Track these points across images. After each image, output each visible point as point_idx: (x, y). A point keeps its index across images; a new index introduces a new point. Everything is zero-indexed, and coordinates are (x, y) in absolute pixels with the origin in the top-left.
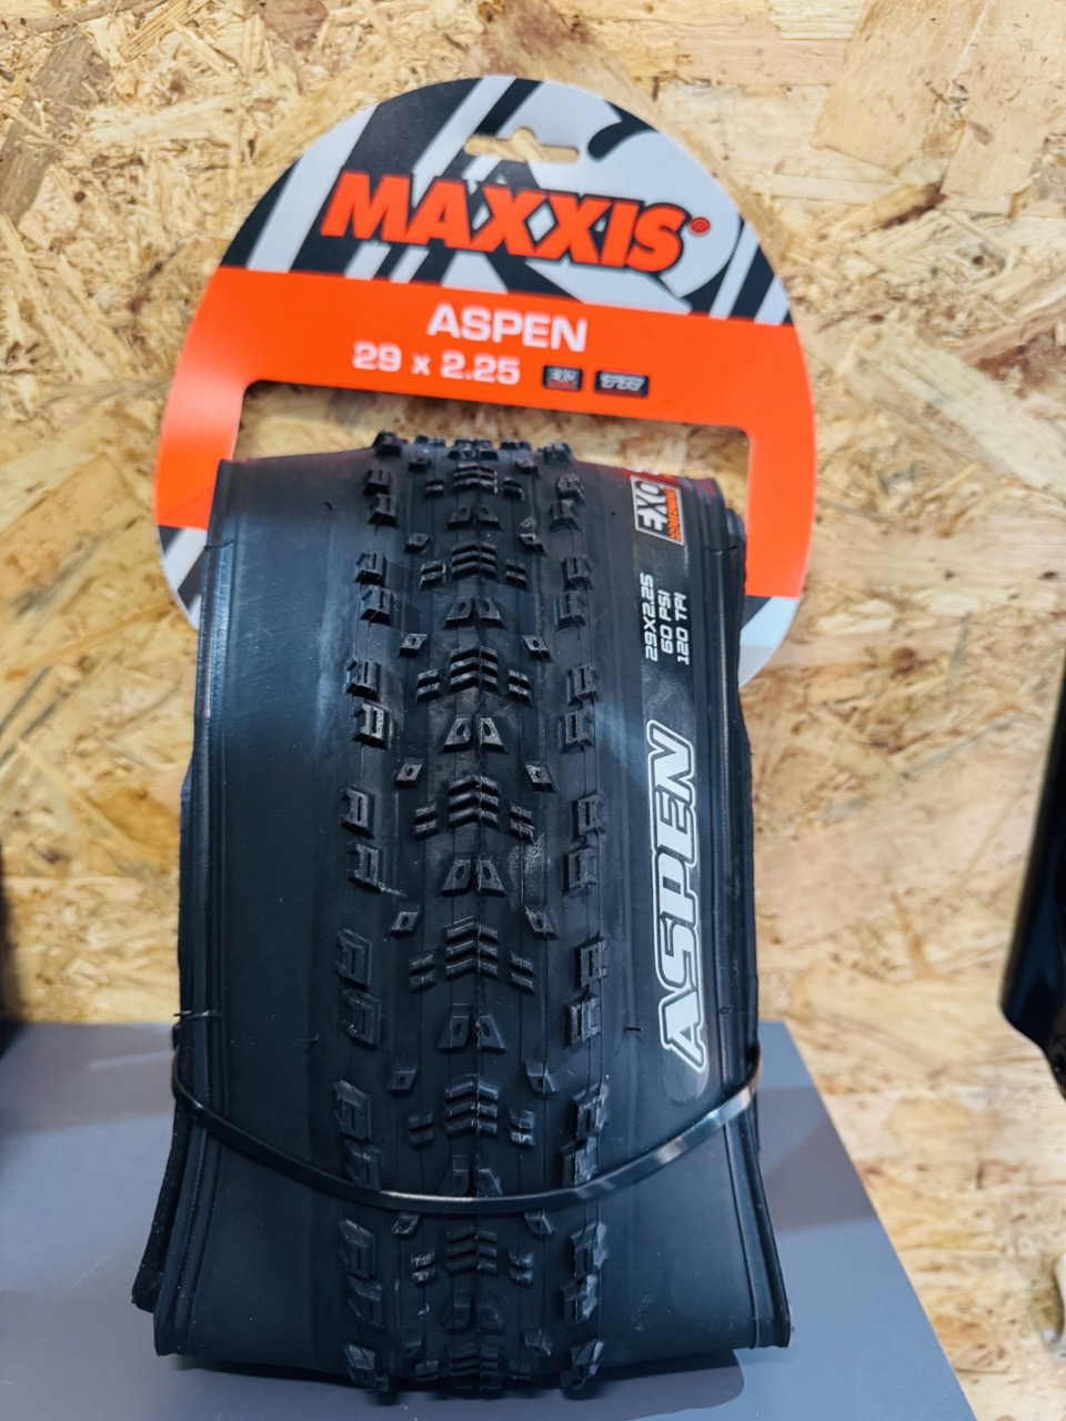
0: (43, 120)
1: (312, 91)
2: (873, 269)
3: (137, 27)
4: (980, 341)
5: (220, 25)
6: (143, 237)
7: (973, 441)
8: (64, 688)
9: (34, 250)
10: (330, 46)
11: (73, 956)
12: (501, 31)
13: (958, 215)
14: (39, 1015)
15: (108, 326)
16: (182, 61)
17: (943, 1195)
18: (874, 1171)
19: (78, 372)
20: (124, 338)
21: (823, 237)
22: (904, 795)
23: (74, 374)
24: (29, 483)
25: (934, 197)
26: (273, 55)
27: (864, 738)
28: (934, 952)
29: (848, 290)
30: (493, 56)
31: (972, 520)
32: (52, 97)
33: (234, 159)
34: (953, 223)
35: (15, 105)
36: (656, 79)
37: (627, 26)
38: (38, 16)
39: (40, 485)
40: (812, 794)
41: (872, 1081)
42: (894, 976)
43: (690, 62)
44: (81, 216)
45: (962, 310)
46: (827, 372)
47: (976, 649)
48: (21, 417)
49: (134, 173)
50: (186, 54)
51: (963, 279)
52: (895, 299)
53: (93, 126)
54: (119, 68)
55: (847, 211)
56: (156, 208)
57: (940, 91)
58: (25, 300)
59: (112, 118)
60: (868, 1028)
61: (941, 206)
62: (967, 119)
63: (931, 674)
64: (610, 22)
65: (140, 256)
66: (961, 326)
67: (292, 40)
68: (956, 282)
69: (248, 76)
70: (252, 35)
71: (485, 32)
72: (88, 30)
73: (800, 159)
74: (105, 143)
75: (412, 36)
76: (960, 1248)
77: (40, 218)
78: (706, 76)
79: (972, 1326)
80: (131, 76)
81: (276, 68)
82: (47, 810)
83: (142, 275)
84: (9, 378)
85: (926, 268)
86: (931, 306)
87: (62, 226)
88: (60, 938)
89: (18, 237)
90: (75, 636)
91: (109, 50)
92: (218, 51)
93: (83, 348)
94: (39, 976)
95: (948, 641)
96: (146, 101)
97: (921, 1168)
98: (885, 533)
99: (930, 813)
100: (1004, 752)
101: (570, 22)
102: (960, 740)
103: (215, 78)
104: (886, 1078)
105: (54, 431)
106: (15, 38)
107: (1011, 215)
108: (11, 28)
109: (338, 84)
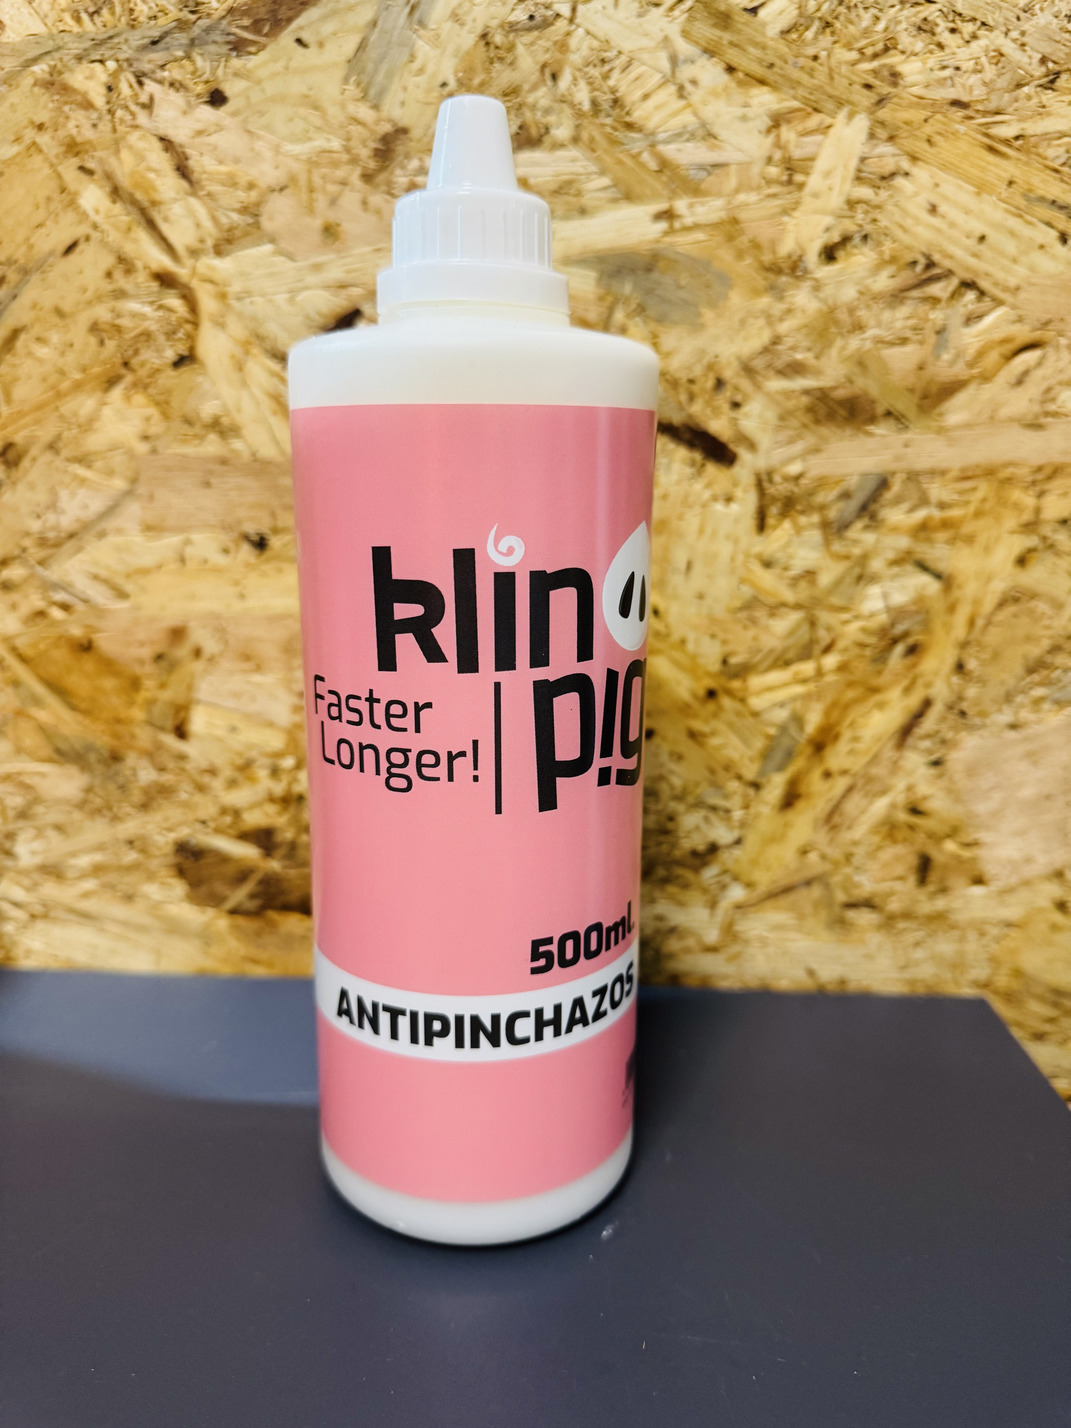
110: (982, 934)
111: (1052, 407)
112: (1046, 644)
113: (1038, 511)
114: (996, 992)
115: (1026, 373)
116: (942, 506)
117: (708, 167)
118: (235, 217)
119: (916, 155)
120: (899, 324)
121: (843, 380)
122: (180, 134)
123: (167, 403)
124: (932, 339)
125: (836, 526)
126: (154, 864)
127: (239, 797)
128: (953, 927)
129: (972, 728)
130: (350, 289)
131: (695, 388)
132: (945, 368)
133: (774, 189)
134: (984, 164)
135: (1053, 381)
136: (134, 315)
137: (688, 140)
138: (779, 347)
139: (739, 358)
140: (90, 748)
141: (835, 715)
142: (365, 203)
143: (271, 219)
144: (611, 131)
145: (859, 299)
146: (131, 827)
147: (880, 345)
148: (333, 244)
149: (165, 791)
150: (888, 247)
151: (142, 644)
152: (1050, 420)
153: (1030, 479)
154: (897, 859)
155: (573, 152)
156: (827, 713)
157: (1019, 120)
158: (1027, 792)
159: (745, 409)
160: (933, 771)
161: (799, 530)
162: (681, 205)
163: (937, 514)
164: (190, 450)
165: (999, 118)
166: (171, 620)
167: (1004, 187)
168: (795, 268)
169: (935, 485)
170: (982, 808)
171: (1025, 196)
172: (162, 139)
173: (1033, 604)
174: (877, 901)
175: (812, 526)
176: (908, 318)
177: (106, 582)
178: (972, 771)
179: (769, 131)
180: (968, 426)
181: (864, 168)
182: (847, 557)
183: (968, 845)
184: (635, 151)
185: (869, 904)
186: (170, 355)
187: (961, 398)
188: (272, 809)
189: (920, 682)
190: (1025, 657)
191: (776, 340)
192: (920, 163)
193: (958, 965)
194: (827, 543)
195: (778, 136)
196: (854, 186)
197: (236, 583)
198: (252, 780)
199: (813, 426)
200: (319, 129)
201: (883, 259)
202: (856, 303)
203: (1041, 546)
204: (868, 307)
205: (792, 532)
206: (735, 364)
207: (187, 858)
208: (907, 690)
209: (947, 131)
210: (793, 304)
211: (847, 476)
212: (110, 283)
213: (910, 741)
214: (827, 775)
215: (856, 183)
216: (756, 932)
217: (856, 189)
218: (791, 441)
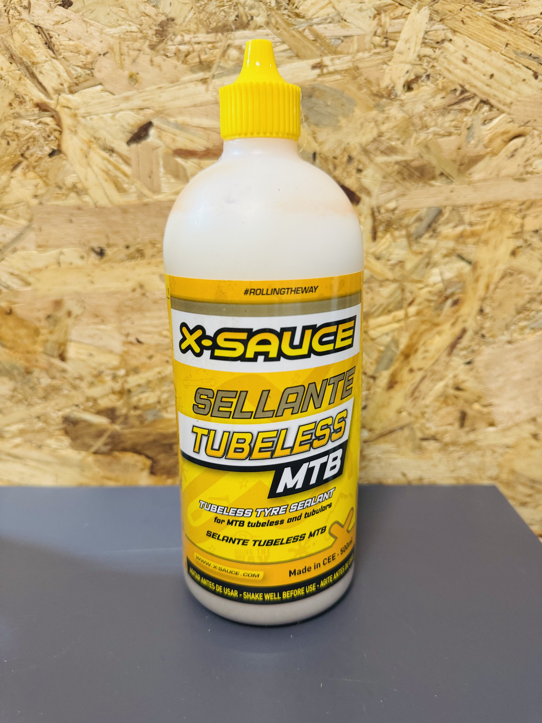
110: (494, 452)
111: (530, 169)
112: (527, 297)
113: (522, 226)
114: (501, 482)
115: (516, 150)
116: (471, 224)
117: (342, 38)
118: (79, 69)
119: (456, 29)
120: (447, 124)
121: (417, 156)
122: (47, 24)
123: (46, 176)
124: (465, 132)
125: (414, 236)
126: (52, 428)
127: (95, 392)
128: (479, 449)
129: (488, 344)
130: (145, 110)
131: (337, 161)
132: (472, 149)
133: (377, 50)
134: (493, 34)
135: (530, 155)
136: (26, 127)
137: (330, 22)
138: (383, 138)
139: (361, 145)
140: (14, 367)
141: (415, 337)
142: (152, 61)
143: (99, 71)
144: (288, 18)
145: (425, 111)
146: (38, 409)
147: (437, 136)
148: (135, 84)
149: (56, 389)
150: (440, 81)
151: (39, 310)
152: (529, 175)
153: (518, 208)
154: (449, 414)
155: (267, 31)
156: (411, 338)
157: (511, 9)
158: (517, 377)
159: (364, 173)
160: (468, 367)
161: (395, 239)
162: (327, 60)
163: (468, 228)
164: (60, 203)
165: (500, 8)
166: (54, 295)
167: (504, 47)
168: (390, 94)
169: (468, 213)
170: (493, 386)
171: (514, 51)
172: (36, 27)
173: (521, 276)
174: (438, 437)
175: (401, 236)
176: (453, 121)
177: (17, 276)
178: (488, 367)
179: (375, 17)
180: (485, 180)
181: (426, 36)
182: (421, 253)
183: (485, 406)
184: (301, 29)
185: (434, 438)
186: (47, 150)
187: (481, 165)
188: (114, 397)
189: (460, 320)
190: (516, 305)
191: (381, 135)
192: (458, 34)
193: (481, 469)
194: (410, 245)
195: (380, 20)
196: (421, 48)
197: (89, 275)
198: (103, 382)
199: (401, 182)
200: (124, 19)
201: (438, 88)
202: (424, 113)
203: (524, 245)
204: (430, 115)
205: (391, 240)
206: (359, 148)
207: (69, 425)
208: (453, 324)
209: (472, 16)
210: (389, 114)
211: (420, 208)
212: (11, 109)
213: (455, 351)
214: (411, 371)
215: (423, 45)
216: (374, 455)
217: (422, 49)
218: (390, 190)
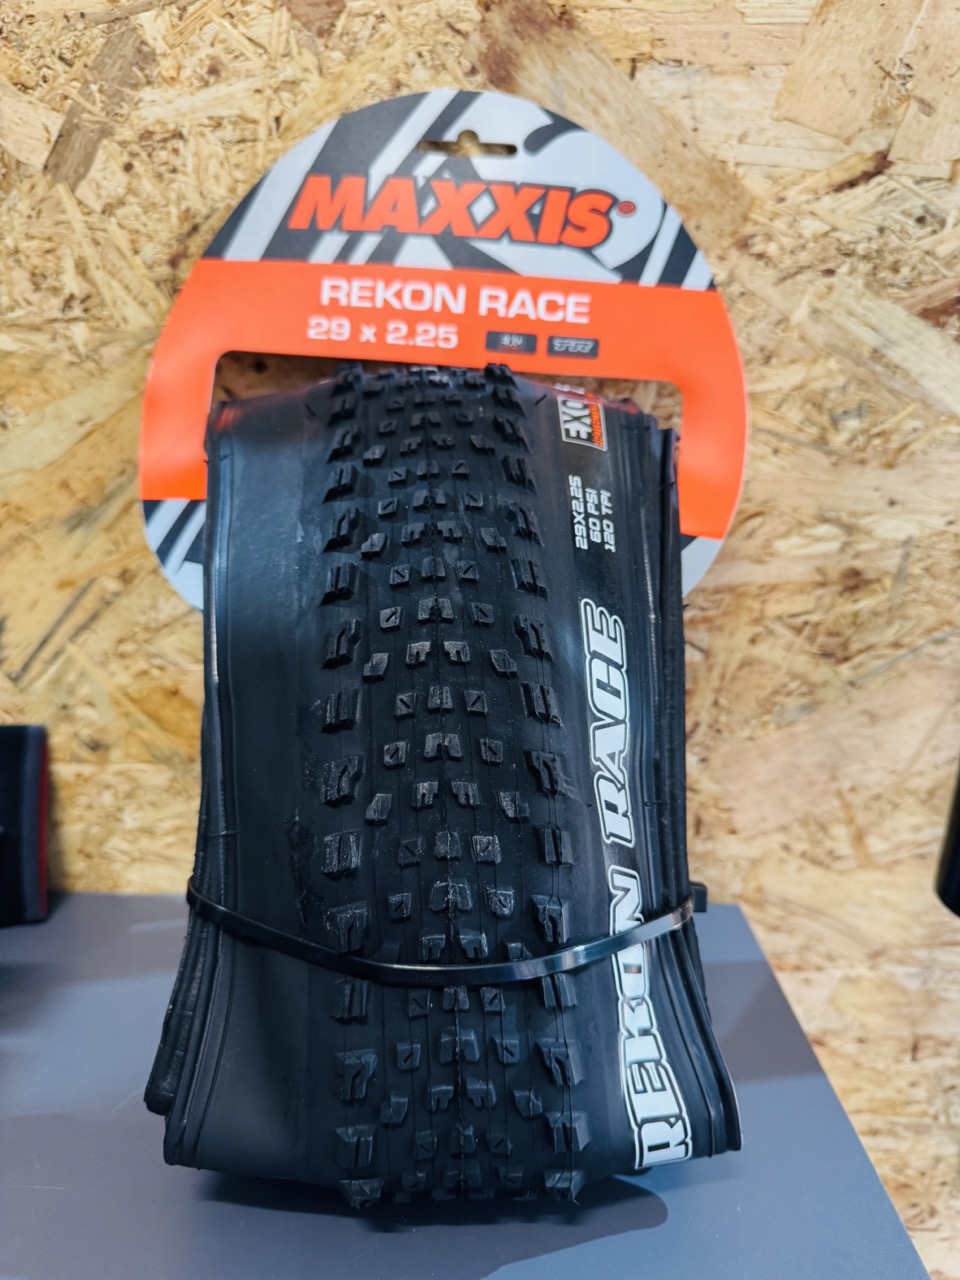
0: (98, 100)
1: (331, 74)
2: (826, 228)
3: (180, 18)
4: (922, 292)
5: (252, 16)
6: (182, 202)
7: (915, 382)
8: (108, 596)
9: (89, 214)
10: (348, 34)
11: (110, 833)
12: (497, 18)
13: (903, 179)
14: (79, 886)
15: (151, 280)
16: (218, 50)
17: (881, 1065)
18: (820, 1043)
19: (125, 320)
20: (165, 290)
21: (782, 200)
22: (850, 701)
23: (120, 321)
24: (79, 416)
25: (882, 163)
26: (297, 42)
27: (814, 649)
28: (875, 844)
29: (803, 247)
30: (490, 41)
31: (912, 454)
32: (106, 80)
33: (262, 133)
34: (899, 186)
35: (74, 88)
36: (634, 60)
37: (609, 14)
38: (96, 11)
39: (89, 419)
40: (767, 699)
41: (817, 960)
42: (839, 865)
43: (664, 45)
44: (130, 184)
45: (907, 264)
46: (783, 321)
47: (916, 570)
48: (74, 359)
49: (176, 146)
50: (222, 42)
51: (907, 236)
52: (846, 255)
53: (141, 105)
54: (164, 55)
55: (803, 176)
56: (193, 176)
57: (888, 69)
58: (80, 257)
59: (157, 98)
60: (814, 912)
61: (888, 171)
62: (913, 94)
63: (875, 592)
64: (593, 11)
65: (179, 218)
66: (905, 278)
67: (314, 28)
68: (901, 240)
69: (275, 61)
70: (280, 25)
71: (483, 21)
72: (138, 22)
73: (761, 130)
74: (151, 120)
75: (419, 25)
76: (896, 1114)
77: (94, 186)
78: (678, 57)
79: (906, 1186)
80: (174, 62)
81: (300, 53)
82: (91, 704)
83: (181, 234)
84: (63, 325)
85: (876, 227)
86: (878, 261)
87: (113, 193)
88: (100, 817)
89: (75, 202)
90: (118, 551)
91: (155, 39)
92: (250, 39)
93: (129, 300)
94: (81, 851)
95: (892, 562)
96: (186, 83)
97: (861, 1041)
98: (835, 464)
99: (873, 718)
100: (940, 663)
101: (558, 11)
102: (902, 652)
103: (247, 62)
104: (830, 958)
105: (103, 371)
106: (75, 29)
107: (950, 180)
108: (72, 21)
109: (354, 67)
